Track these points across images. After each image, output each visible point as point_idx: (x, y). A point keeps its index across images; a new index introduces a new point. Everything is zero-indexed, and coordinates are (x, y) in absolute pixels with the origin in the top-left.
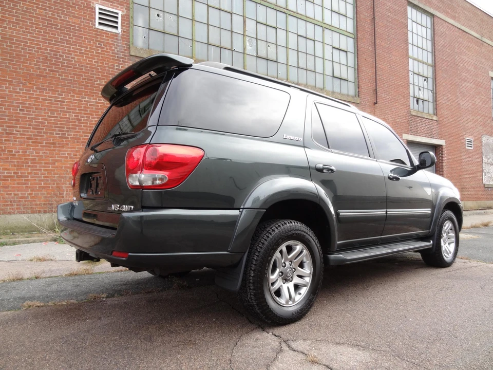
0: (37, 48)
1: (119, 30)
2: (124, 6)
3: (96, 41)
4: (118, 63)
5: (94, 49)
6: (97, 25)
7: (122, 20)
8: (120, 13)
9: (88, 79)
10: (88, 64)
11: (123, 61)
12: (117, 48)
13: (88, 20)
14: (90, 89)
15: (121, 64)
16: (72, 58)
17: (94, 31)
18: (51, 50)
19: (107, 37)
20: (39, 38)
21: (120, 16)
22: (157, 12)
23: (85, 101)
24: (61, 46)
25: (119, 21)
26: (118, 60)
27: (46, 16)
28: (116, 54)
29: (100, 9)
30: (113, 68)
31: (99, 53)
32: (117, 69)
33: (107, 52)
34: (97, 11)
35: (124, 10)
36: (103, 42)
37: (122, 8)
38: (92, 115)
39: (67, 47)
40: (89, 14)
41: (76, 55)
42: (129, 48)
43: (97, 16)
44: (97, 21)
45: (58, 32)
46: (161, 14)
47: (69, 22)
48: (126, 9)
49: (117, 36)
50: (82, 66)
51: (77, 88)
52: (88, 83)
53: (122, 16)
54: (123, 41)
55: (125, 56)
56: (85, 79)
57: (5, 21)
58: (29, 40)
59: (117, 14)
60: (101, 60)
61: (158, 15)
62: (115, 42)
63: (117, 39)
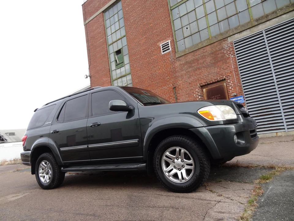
0: (147, 75)
1: (170, 49)
2: (170, 37)
3: (163, 60)
4: (173, 65)
5: (163, 64)
6: (162, 53)
7: (170, 44)
8: (169, 41)
9: (163, 79)
10: (162, 72)
11: (174, 63)
12: (171, 58)
13: (159, 53)
14: (165, 83)
15: (174, 64)
16: (157, 73)
17: (162, 56)
18: (150, 74)
19: (166, 56)
20: (146, 71)
21: (169, 43)
22: (186, 27)
23: (164, 89)
24: (153, 70)
25: (170, 45)
26: (172, 64)
27: (147, 61)
28: (171, 61)
29: (162, 45)
30: (171, 69)
31: (165, 65)
32: (172, 68)
33: (167, 62)
34: (161, 47)
35: (171, 38)
36: (165, 59)
37: (170, 38)
38: (167, 94)
39: (154, 69)
40: (159, 51)
41: (158, 71)
42: (175, 55)
43: (162, 49)
44: (162, 51)
45: (151, 65)
46: (188, 27)
47: (154, 58)
48: (171, 37)
49: (170, 53)
50: (160, 74)
51: (160, 84)
52: (163, 80)
53: (170, 42)
54: (173, 53)
55: (175, 60)
56: (162, 79)
57: (138, 71)
58: (144, 73)
59: (168, 42)
60: (166, 68)
61: (187, 28)
62: (170, 56)
63: (170, 54)
